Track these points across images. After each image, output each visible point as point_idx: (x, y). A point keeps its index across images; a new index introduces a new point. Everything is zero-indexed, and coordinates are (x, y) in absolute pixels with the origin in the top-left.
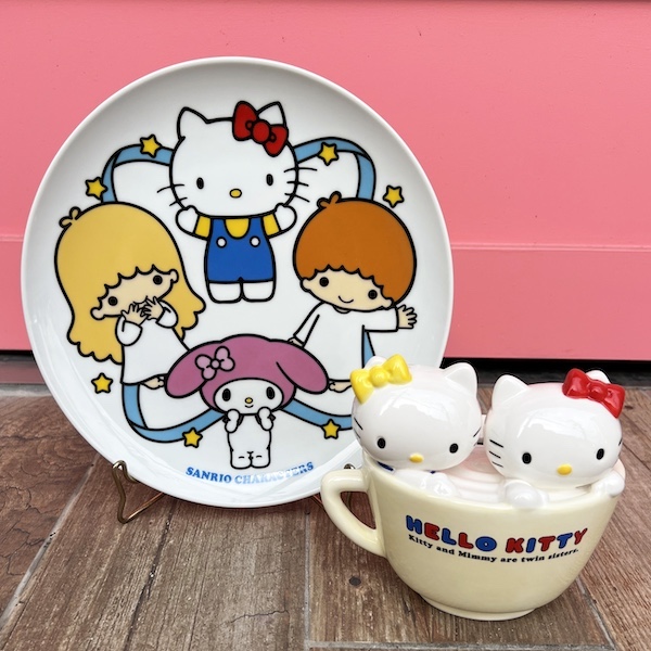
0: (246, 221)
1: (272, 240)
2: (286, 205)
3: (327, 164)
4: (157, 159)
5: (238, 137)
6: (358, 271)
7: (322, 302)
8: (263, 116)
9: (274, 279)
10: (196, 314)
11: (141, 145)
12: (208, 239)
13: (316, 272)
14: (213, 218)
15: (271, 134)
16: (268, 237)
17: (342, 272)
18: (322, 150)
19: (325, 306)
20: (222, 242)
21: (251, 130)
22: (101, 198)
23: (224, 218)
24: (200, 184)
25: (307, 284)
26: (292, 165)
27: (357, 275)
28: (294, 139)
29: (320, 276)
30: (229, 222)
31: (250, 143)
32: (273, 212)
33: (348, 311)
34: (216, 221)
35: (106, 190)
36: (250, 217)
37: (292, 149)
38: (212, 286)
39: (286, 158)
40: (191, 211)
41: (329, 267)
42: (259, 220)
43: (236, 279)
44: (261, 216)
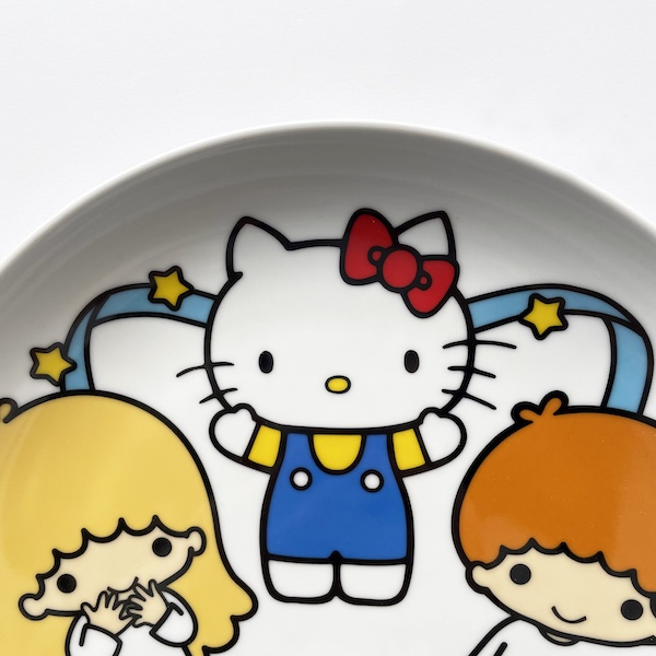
0: (356, 440)
1: (409, 482)
2: (444, 413)
3: (540, 336)
4: (181, 313)
5: (350, 277)
6: (599, 558)
7: (514, 616)
8: (406, 238)
9: (408, 561)
10: (236, 620)
11: (152, 287)
12: (273, 472)
13: (504, 552)
14: (286, 431)
15: (421, 273)
16: (400, 475)
17: (562, 558)
18: (530, 308)
19: (519, 625)
20: (301, 479)
21: (379, 265)
22: (61, 383)
23: (310, 432)
24: (266, 363)
25: (480, 575)
26: (462, 335)
27: (596, 566)
28: (469, 286)
29: (511, 561)
30: (319, 440)
31: (376, 289)
32: (415, 425)
33: (573, 640)
34: (292, 438)
35: (74, 366)
36: (365, 433)
37: (465, 304)
38: (274, 566)
39: (450, 320)
40: (244, 415)
41: (533, 544)
42: (383, 439)
43: (326, 555)
44: (389, 432)
